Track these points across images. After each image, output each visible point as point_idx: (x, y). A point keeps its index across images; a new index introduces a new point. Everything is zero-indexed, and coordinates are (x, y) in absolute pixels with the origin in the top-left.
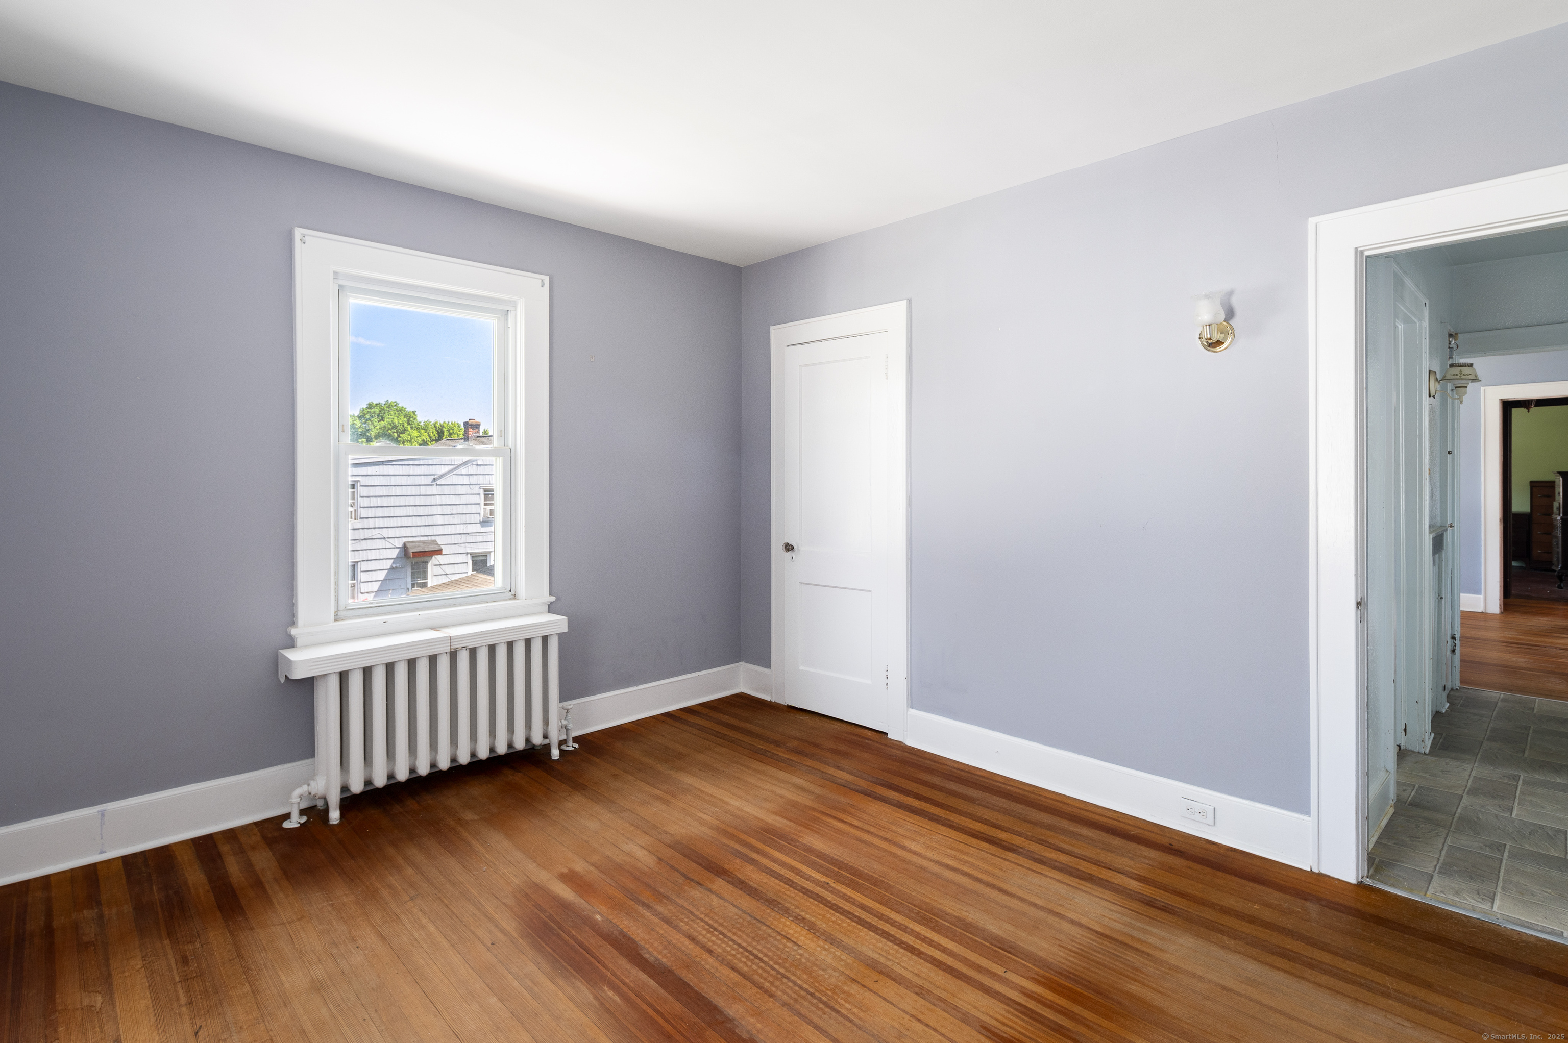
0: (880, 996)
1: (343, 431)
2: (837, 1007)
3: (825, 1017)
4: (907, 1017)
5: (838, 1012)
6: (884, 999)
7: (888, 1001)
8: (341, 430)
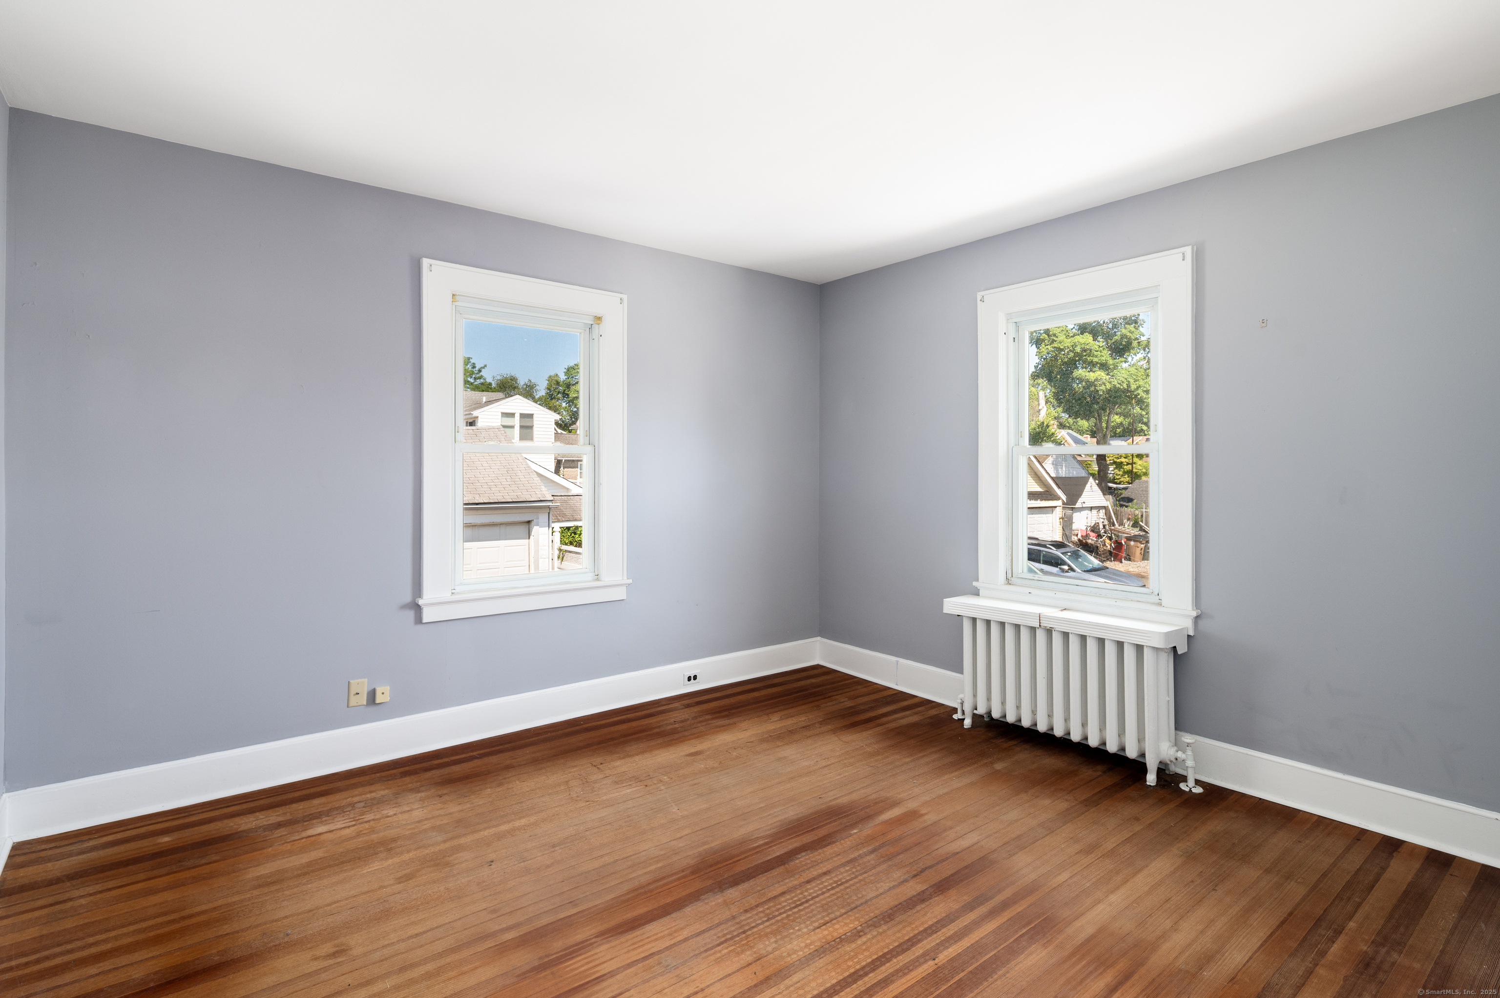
0: (734, 973)
1: (1021, 437)
2: (725, 945)
3: (715, 937)
4: (703, 986)
5: (719, 945)
6: (730, 975)
7: (726, 976)
8: (1020, 436)
